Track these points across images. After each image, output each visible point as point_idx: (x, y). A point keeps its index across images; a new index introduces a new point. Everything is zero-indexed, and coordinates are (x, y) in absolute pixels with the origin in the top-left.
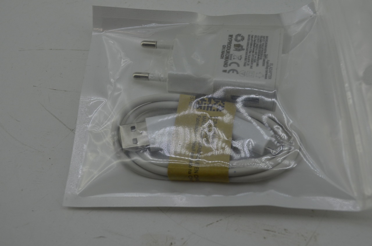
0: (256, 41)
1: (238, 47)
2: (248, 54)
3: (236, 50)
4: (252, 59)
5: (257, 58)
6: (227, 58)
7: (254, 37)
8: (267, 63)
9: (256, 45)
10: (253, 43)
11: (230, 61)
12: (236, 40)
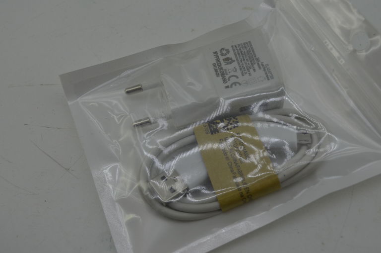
0: (241, 49)
1: (228, 61)
2: (241, 64)
3: (227, 64)
4: (247, 67)
5: (250, 64)
6: (223, 74)
7: (237, 46)
8: (263, 65)
9: (243, 53)
10: (240, 52)
11: (227, 77)
12: (222, 55)
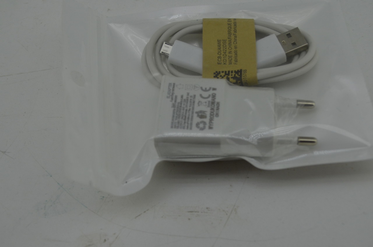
0: (183, 123)
1: (202, 115)
2: (191, 108)
3: (204, 112)
4: (187, 102)
5: (183, 104)
6: (213, 103)
7: (186, 127)
8: (172, 99)
9: (184, 118)
10: (187, 120)
11: (210, 99)
12: (205, 123)
